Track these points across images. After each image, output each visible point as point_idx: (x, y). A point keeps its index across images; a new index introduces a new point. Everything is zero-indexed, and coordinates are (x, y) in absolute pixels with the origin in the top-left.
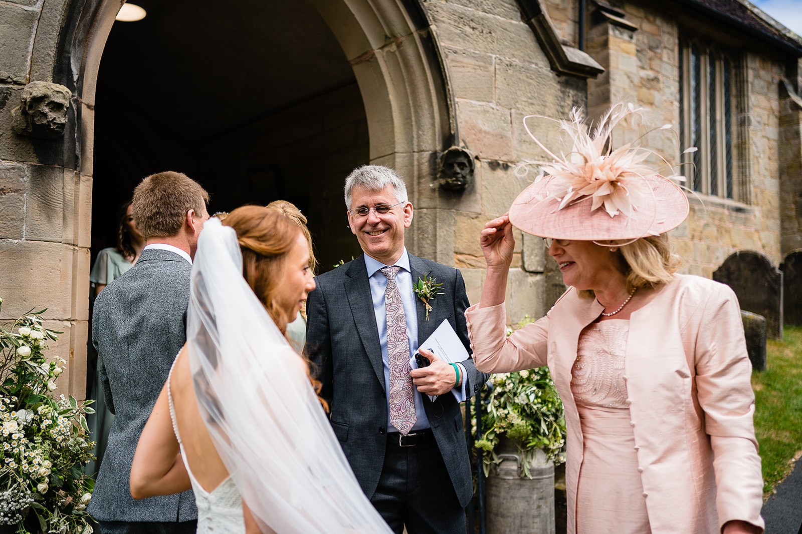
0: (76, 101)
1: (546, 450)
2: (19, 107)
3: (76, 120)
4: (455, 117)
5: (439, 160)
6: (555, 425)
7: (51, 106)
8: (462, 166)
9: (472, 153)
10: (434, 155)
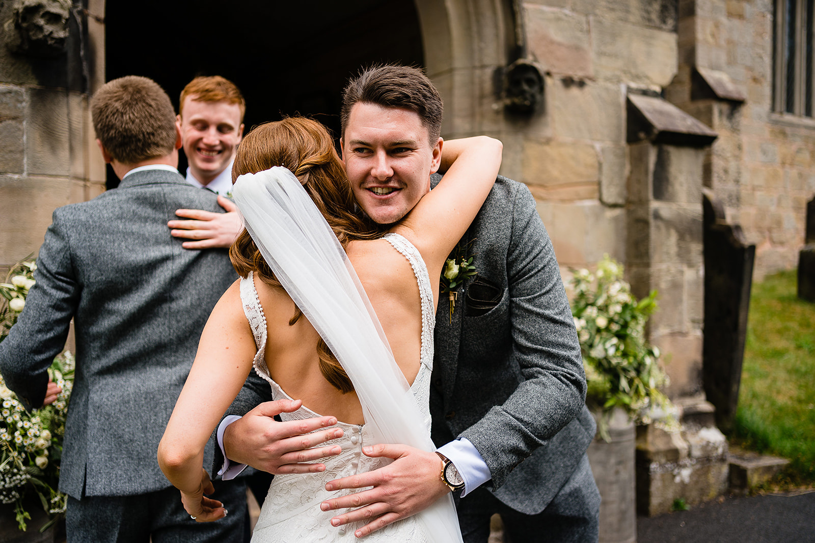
0: (80, 13)
1: (627, 409)
2: (11, 21)
3: (82, 36)
4: (523, 26)
6: (637, 381)
7: (47, 17)
8: (530, 82)
9: (542, 67)
10: (498, 72)
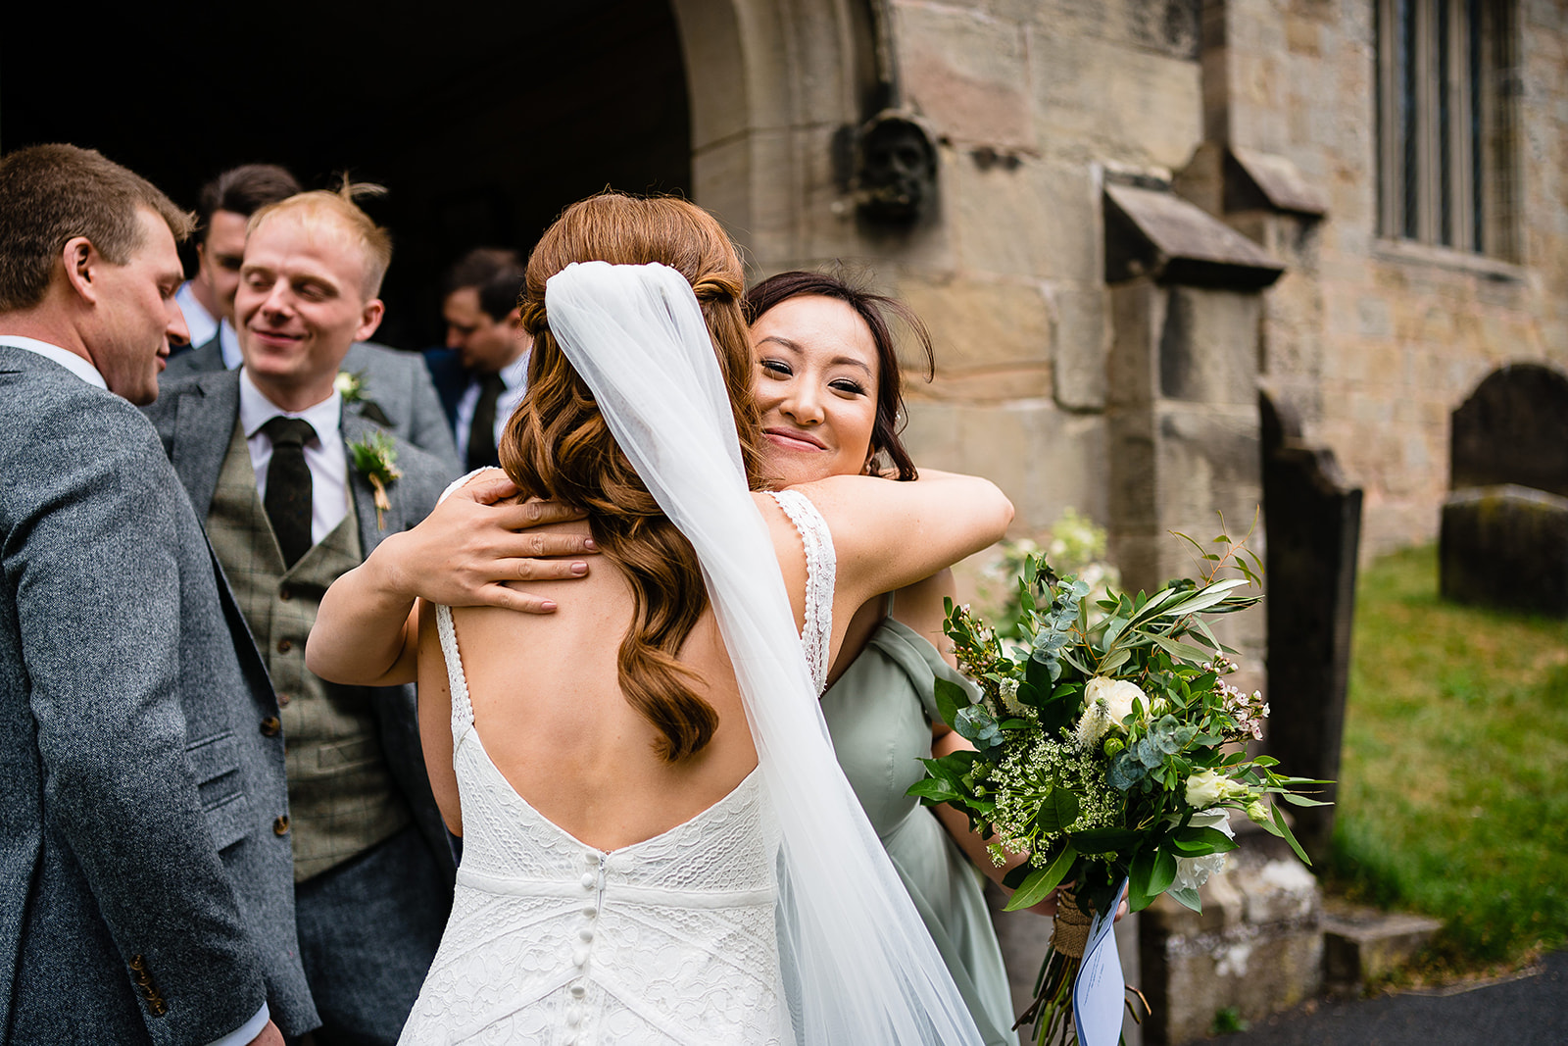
4: (891, 42)
5: (854, 148)
8: (909, 157)
9: (932, 125)
10: (842, 136)
